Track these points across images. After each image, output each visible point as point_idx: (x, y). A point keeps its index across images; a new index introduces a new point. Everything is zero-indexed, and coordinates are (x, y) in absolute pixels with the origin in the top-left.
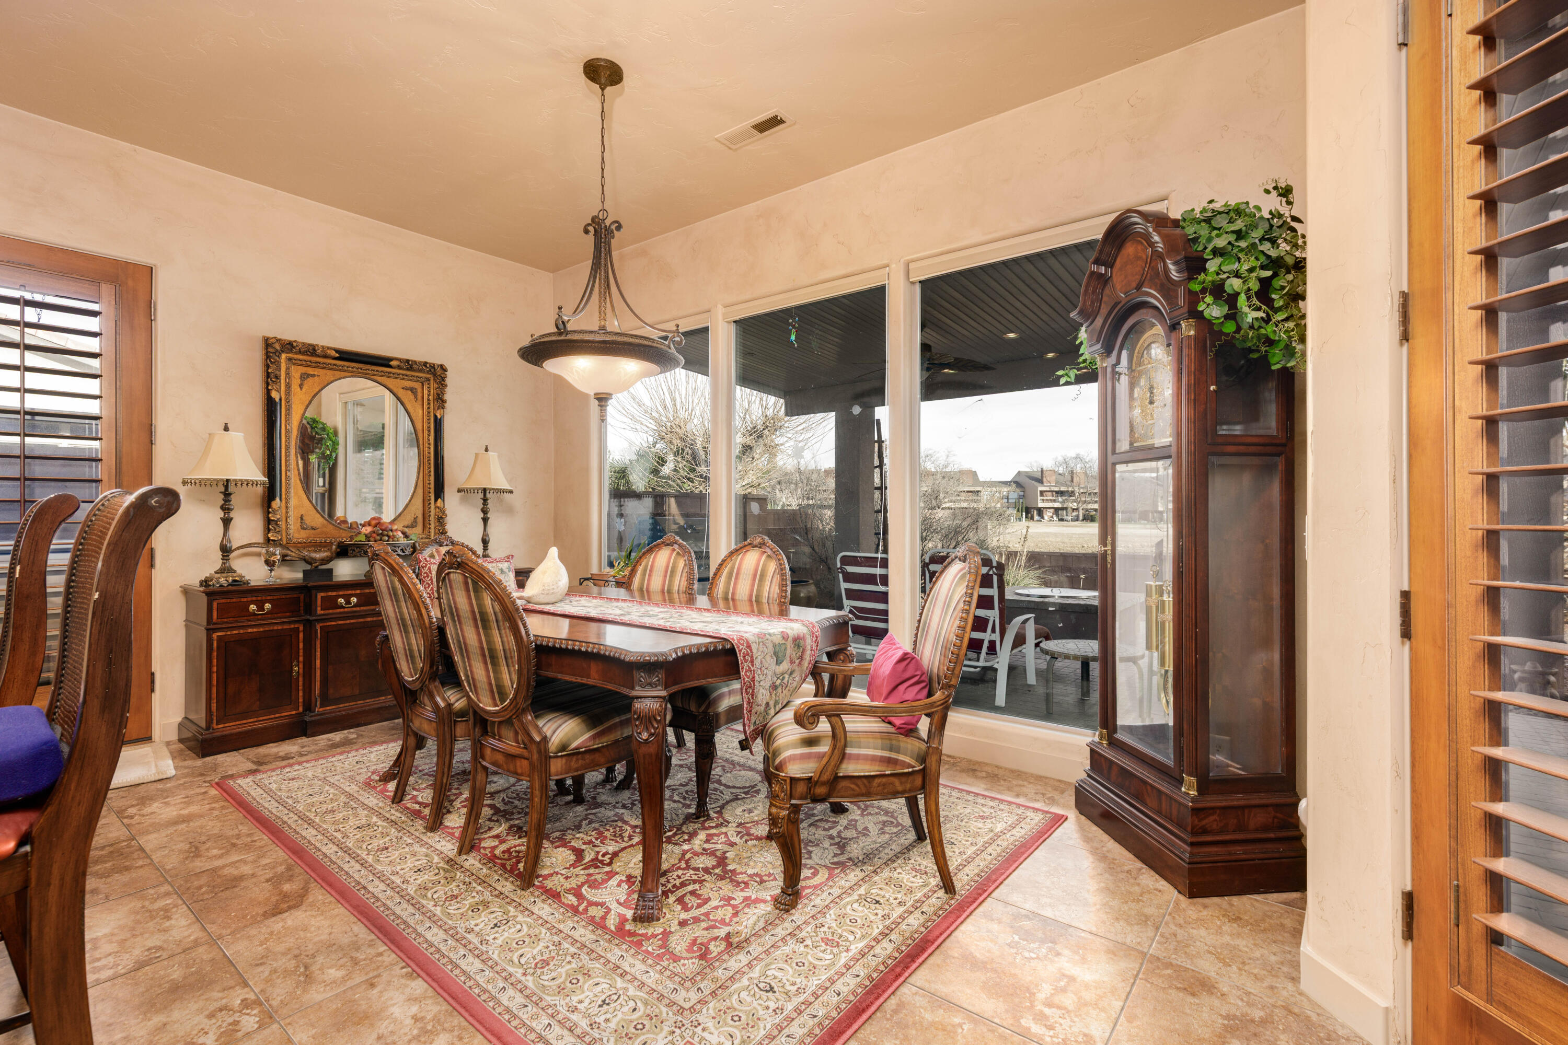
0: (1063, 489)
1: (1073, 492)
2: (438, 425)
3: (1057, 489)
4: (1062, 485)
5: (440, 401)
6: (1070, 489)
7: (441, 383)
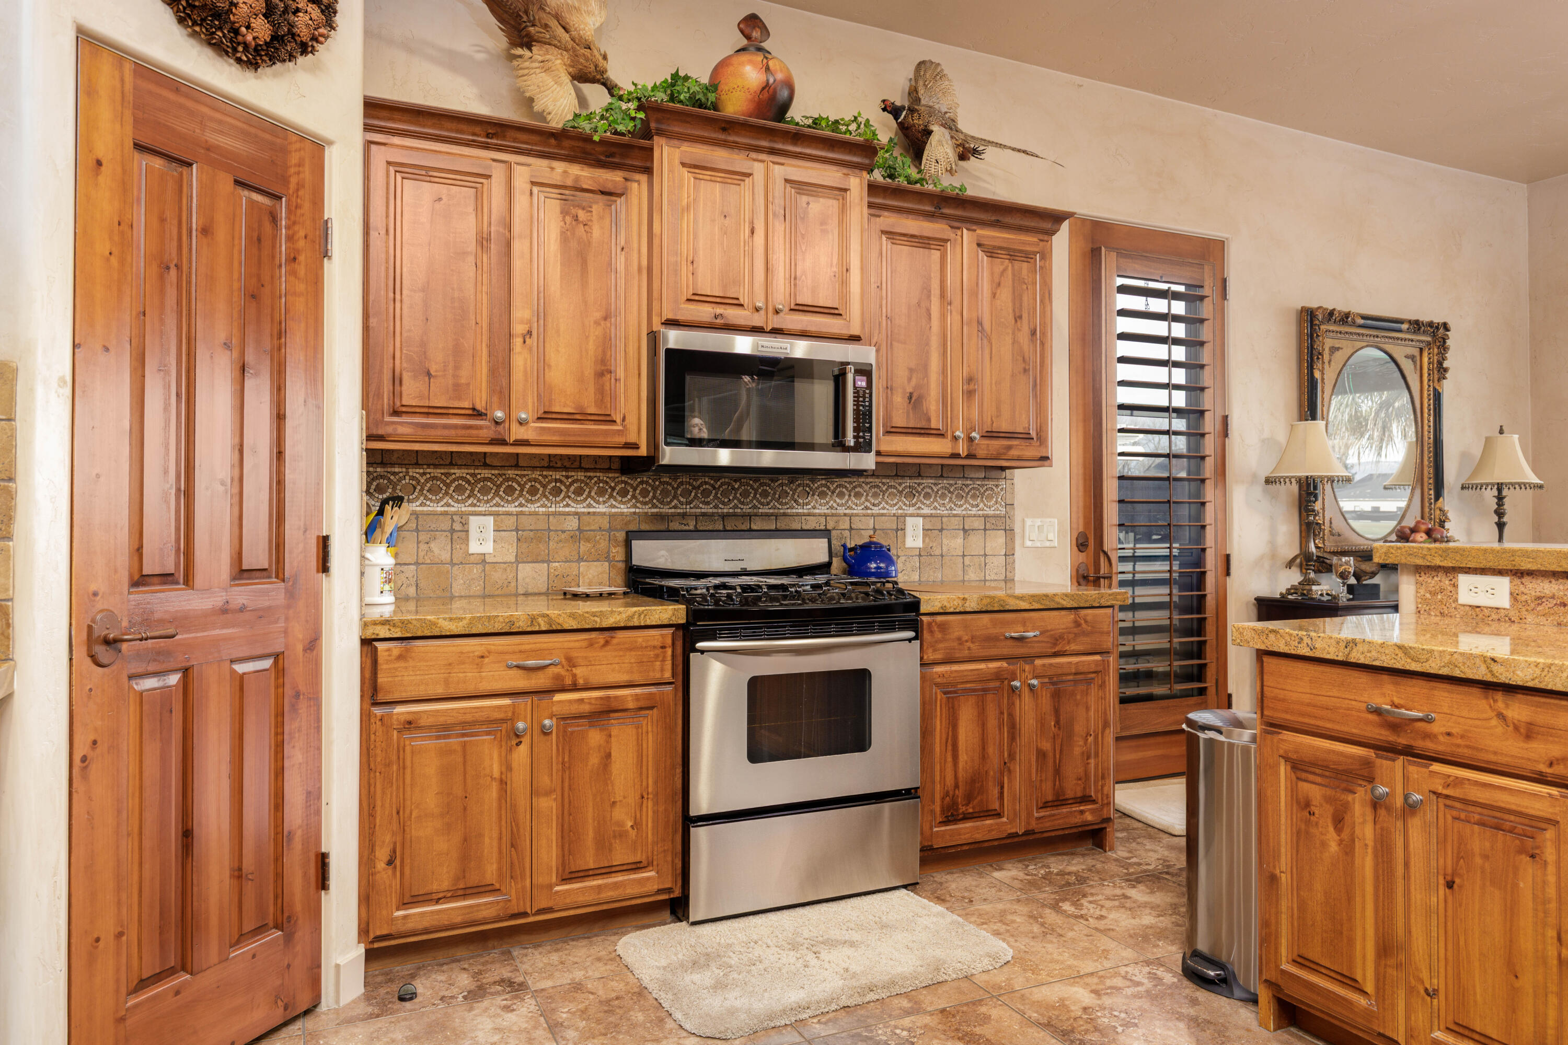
2: (1438, 401)
5: (1441, 371)
7: (1443, 347)
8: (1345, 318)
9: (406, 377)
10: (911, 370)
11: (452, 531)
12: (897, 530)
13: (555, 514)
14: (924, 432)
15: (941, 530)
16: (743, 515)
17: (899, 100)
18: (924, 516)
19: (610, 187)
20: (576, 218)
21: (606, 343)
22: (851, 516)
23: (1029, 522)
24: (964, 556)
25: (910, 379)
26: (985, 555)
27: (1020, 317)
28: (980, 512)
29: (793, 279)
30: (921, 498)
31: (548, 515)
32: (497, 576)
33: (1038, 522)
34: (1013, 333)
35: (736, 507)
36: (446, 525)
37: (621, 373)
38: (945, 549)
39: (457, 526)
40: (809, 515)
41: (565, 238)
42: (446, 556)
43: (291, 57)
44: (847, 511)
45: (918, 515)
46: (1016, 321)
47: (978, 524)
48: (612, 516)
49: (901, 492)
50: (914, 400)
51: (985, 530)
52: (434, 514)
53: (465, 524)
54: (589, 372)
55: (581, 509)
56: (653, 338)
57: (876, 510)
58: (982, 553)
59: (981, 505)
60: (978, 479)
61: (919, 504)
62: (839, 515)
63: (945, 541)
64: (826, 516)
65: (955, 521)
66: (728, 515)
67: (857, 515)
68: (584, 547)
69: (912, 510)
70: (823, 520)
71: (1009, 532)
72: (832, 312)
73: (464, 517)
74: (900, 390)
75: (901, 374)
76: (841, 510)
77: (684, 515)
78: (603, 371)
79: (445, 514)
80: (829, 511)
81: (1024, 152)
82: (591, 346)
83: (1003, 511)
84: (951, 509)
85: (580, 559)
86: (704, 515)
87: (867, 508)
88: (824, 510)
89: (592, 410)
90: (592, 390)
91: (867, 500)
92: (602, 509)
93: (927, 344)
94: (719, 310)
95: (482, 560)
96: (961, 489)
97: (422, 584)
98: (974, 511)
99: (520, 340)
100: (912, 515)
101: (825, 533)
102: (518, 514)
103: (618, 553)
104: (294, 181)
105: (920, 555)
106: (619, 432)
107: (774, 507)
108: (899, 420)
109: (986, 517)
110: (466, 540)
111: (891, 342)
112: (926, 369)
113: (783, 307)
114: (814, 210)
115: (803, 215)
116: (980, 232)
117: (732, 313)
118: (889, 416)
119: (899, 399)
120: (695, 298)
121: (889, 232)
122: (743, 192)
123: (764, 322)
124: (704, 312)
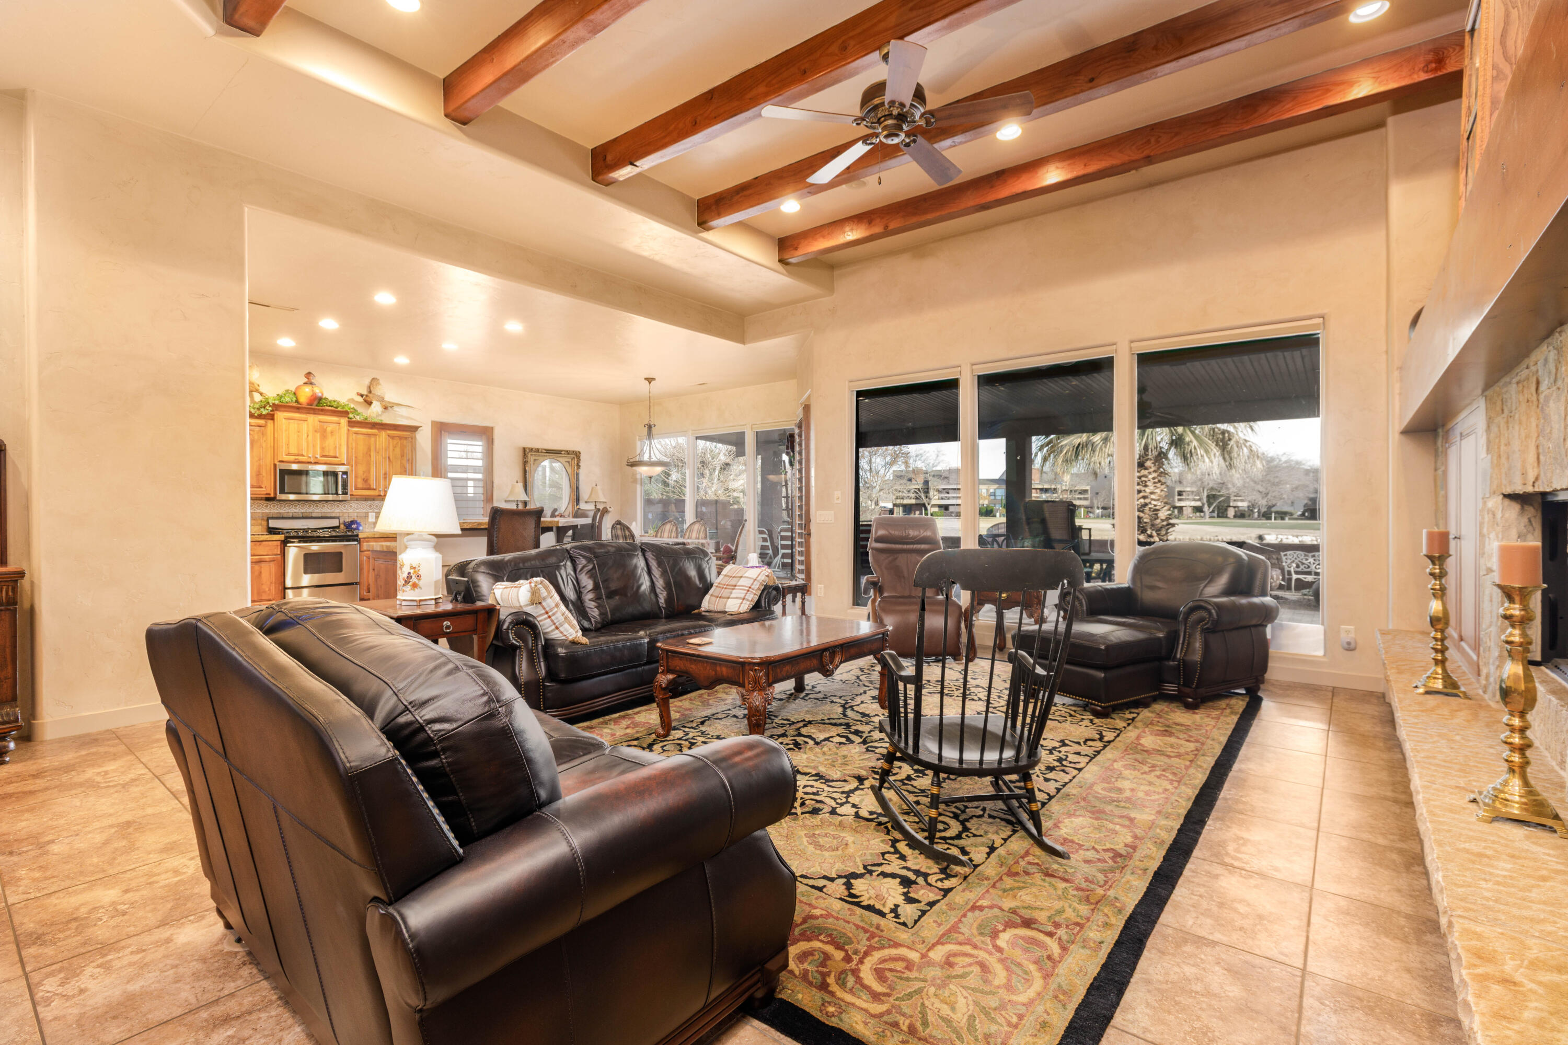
0: (1046, 486)
1: (1055, 489)
2: (578, 474)
3: (1040, 487)
4: (1046, 482)
5: (578, 466)
6: (1053, 487)
7: (578, 458)
8: (537, 450)
12: (365, 516)
14: (369, 489)
16: (309, 512)
17: (365, 392)
19: (269, 425)
21: (260, 466)
29: (323, 449)
30: (375, 507)
34: (401, 461)
35: (306, 510)
37: (264, 474)
40: (330, 513)
44: (342, 511)
45: (373, 512)
46: (402, 457)
48: (262, 513)
49: (367, 505)
50: (366, 480)
54: (254, 474)
56: (275, 465)
57: (354, 511)
64: (335, 513)
67: (349, 512)
69: (371, 510)
72: (335, 457)
75: (360, 472)
77: (288, 512)
78: (259, 474)
86: (295, 512)
87: (351, 510)
88: (334, 511)
89: (256, 485)
90: (255, 479)
91: (354, 508)
92: (259, 511)
93: (370, 464)
94: (297, 457)
101: (338, 518)
103: (264, 523)
105: (374, 524)
108: (360, 486)
111: (356, 465)
112: (369, 471)
113: (318, 456)
114: (329, 429)
115: (325, 431)
116: (389, 432)
117: (301, 458)
118: (356, 485)
119: (359, 480)
120: (289, 454)
121: (356, 433)
122: (305, 425)
123: (312, 460)
124: (292, 458)
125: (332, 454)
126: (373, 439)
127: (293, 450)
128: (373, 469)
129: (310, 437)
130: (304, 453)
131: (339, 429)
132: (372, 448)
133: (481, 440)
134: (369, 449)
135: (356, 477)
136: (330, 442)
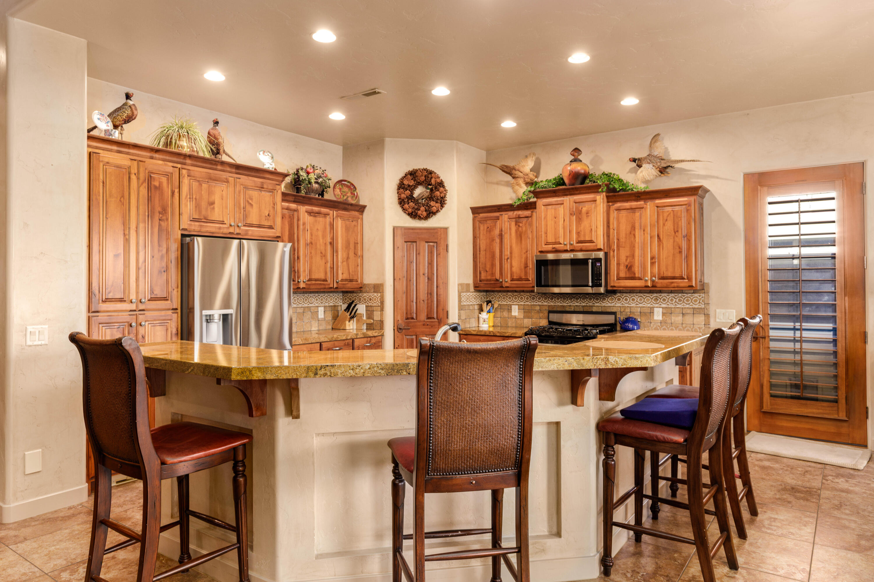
9: (482, 272)
10: (627, 257)
11: (508, 309)
12: (650, 313)
13: (533, 305)
14: (633, 278)
15: (671, 313)
16: (590, 306)
18: (663, 308)
19: (527, 215)
20: (519, 226)
22: (630, 307)
23: (718, 310)
24: (682, 324)
25: (626, 260)
26: (694, 324)
27: (678, 231)
28: (691, 307)
29: (578, 233)
30: (661, 301)
31: (531, 305)
32: (519, 322)
33: (723, 311)
34: (674, 238)
35: (587, 303)
36: (507, 308)
38: (673, 321)
39: (509, 308)
40: (614, 306)
41: (516, 232)
42: (507, 316)
43: (432, 216)
44: (629, 305)
45: (660, 307)
46: (675, 233)
47: (691, 311)
48: (549, 306)
49: (652, 299)
50: (629, 268)
51: (693, 314)
52: (504, 305)
53: (511, 307)
54: (523, 267)
55: (540, 304)
57: (641, 305)
58: (692, 323)
59: (691, 304)
60: (690, 293)
61: (660, 303)
62: (625, 307)
63: (673, 318)
64: (620, 307)
65: (678, 310)
66: (585, 306)
67: (633, 307)
68: (541, 315)
69: (657, 305)
70: (619, 308)
71: (707, 316)
72: (590, 241)
73: (510, 306)
74: (622, 265)
75: (623, 259)
76: (627, 305)
77: (570, 306)
78: (526, 266)
79: (506, 305)
80: (621, 305)
81: (694, 161)
82: (523, 260)
83: (703, 306)
84: (676, 305)
85: (540, 318)
86: (576, 306)
87: (637, 304)
88: (619, 305)
89: (523, 277)
90: (523, 272)
91: (637, 301)
92: (546, 304)
93: (634, 247)
94: (554, 246)
95: (515, 317)
96: (681, 297)
97: (502, 323)
98: (687, 306)
99: (506, 260)
100: (657, 307)
101: (615, 313)
102: (524, 305)
104: (439, 238)
105: (661, 323)
106: (530, 283)
107: (601, 304)
108: (622, 275)
109: (694, 308)
110: (511, 312)
111: (618, 249)
112: (633, 256)
113: (574, 242)
114: (584, 210)
115: (580, 212)
116: (658, 201)
117: (557, 246)
118: (618, 274)
119: (622, 267)
120: (547, 244)
121: (618, 210)
122: (561, 209)
123: (568, 248)
124: (549, 247)
125: (587, 239)
126: (637, 214)
127: (551, 239)
128: (637, 253)
129: (567, 222)
130: (562, 242)
131: (596, 207)
132: (637, 225)
133: (834, 189)
134: (633, 228)
135: (618, 264)
136: (585, 223)
